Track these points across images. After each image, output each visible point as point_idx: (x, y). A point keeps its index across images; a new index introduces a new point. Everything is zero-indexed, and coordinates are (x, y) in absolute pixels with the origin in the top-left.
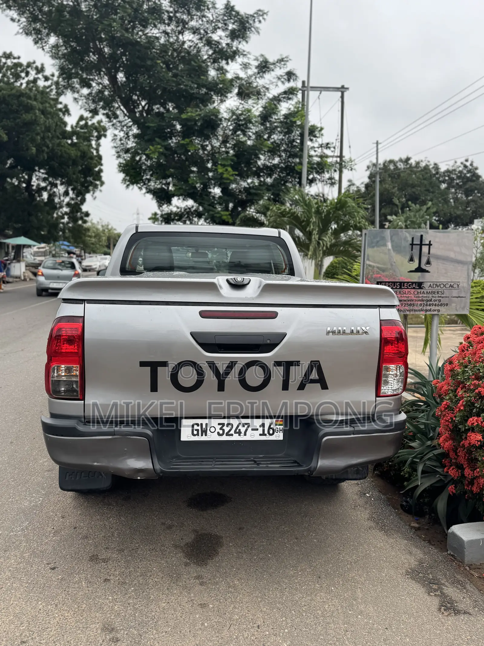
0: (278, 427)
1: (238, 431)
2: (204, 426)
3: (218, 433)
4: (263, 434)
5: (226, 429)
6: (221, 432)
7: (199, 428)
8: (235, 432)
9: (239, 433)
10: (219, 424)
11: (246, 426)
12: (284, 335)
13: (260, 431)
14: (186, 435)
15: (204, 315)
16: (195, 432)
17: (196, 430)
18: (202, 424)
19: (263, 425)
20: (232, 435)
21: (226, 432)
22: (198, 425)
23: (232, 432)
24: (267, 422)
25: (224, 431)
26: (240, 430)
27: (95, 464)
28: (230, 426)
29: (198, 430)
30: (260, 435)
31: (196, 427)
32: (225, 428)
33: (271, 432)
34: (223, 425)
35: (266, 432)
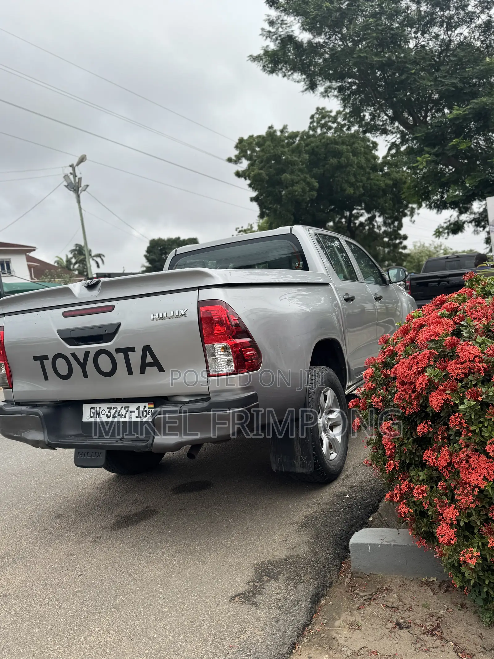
0: (150, 410)
1: (120, 413)
2: (98, 409)
3: (107, 415)
4: (139, 416)
5: (113, 412)
6: (109, 414)
7: (95, 411)
8: (119, 415)
9: (121, 415)
10: (108, 408)
11: (126, 409)
12: (119, 325)
13: (137, 413)
14: (86, 417)
15: (66, 315)
16: (92, 415)
17: (93, 413)
18: (96, 408)
19: (138, 408)
20: (116, 417)
22: (93, 408)
23: (117, 415)
24: (142, 405)
25: (111, 413)
26: (122, 412)
28: (115, 409)
30: (137, 417)
31: (93, 410)
32: (111, 411)
33: (145, 414)
34: (110, 408)
35: (141, 415)
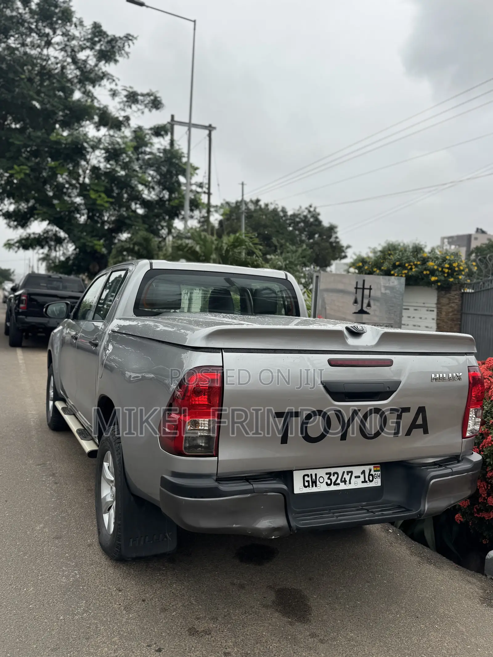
0: (376, 473)
1: (343, 480)
2: (314, 477)
3: (327, 483)
4: (365, 482)
5: (334, 478)
6: (329, 482)
7: (309, 479)
8: (341, 481)
9: (345, 482)
10: (327, 474)
11: (350, 474)
12: (399, 383)
13: (362, 479)
14: (299, 488)
15: (332, 363)
16: (306, 484)
17: (307, 481)
18: (311, 475)
19: (363, 472)
20: (339, 484)
21: (333, 481)
22: (308, 476)
23: (339, 481)
24: (367, 468)
25: (331, 480)
26: (345, 478)
27: (234, 526)
28: (336, 475)
29: (308, 481)
30: (363, 482)
31: (307, 478)
32: (332, 477)
33: (371, 479)
34: (330, 474)
35: (367, 479)
